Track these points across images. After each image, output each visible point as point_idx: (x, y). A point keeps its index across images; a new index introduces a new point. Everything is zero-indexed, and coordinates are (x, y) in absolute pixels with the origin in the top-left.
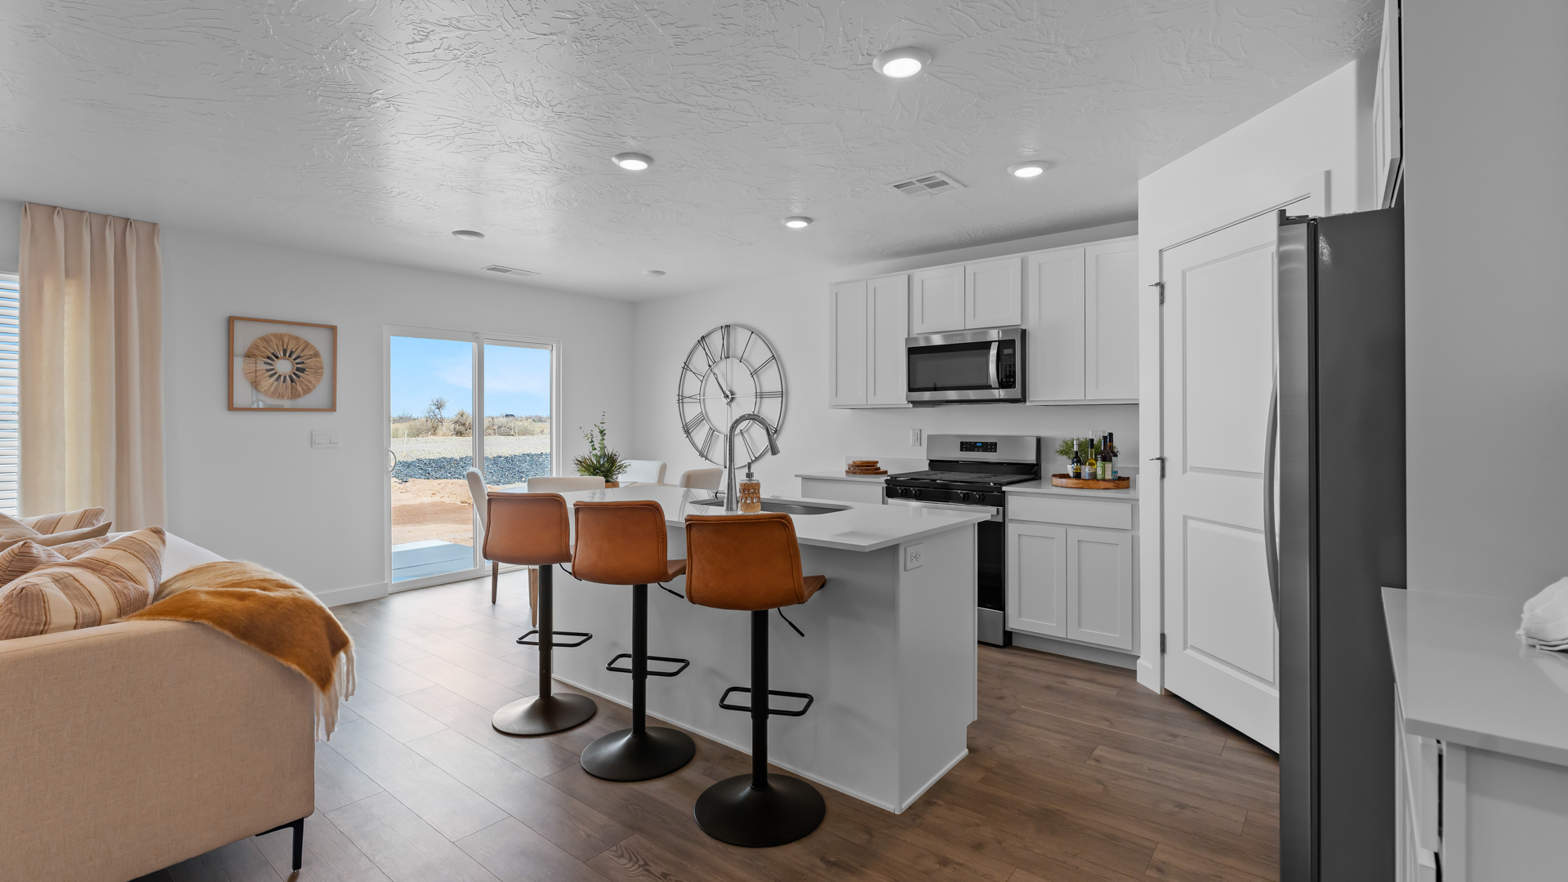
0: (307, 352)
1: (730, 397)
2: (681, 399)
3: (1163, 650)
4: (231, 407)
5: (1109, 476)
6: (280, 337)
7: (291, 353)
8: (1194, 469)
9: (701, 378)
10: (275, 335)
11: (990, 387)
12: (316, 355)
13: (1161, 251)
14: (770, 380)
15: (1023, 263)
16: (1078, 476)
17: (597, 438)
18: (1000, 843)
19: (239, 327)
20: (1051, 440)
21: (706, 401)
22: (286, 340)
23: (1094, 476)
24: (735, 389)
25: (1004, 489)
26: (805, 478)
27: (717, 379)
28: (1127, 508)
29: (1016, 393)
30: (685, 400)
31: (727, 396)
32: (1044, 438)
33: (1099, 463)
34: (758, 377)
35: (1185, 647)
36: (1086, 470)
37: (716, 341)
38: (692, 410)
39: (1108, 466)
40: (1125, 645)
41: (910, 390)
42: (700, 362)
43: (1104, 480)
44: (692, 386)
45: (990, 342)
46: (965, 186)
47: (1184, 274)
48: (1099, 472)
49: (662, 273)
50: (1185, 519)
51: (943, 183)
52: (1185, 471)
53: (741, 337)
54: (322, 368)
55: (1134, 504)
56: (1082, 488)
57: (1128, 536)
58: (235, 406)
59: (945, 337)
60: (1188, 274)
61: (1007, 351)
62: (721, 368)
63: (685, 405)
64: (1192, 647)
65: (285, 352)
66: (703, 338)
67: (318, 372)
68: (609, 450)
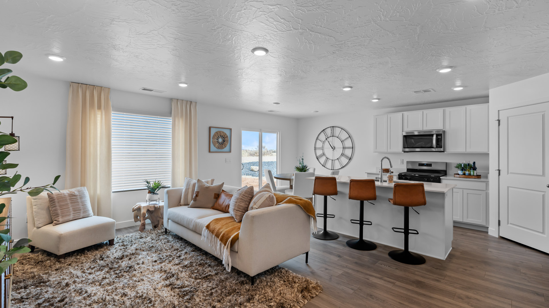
0: (226, 136)
1: (334, 148)
2: (315, 149)
3: (499, 224)
4: (210, 152)
5: (475, 174)
6: (220, 132)
7: (222, 136)
8: (511, 173)
9: (323, 142)
10: (219, 131)
11: (433, 148)
12: (227, 137)
13: (499, 111)
14: (348, 143)
15: (444, 111)
16: (464, 174)
17: (301, 161)
18: (477, 267)
19: (212, 129)
20: (450, 163)
21: (325, 149)
22: (221, 133)
23: (470, 175)
24: (335, 146)
25: (441, 178)
26: (368, 174)
27: (329, 143)
28: (484, 184)
29: (442, 149)
30: (316, 149)
31: (333, 148)
32: (448, 163)
33: (472, 171)
34: (344, 143)
35: (508, 223)
36: (467, 172)
37: (329, 131)
38: (319, 152)
39: (475, 172)
40: (484, 224)
41: (404, 148)
42: (323, 137)
43: (474, 176)
44: (319, 144)
45: (433, 134)
46: (435, 91)
47: (508, 118)
48: (472, 173)
49: (317, 112)
50: (508, 187)
51: (430, 91)
52: (508, 174)
53: (337, 131)
54: (228, 140)
55: (487, 183)
56: (467, 178)
57: (485, 192)
58: (211, 151)
59: (419, 132)
60: (509, 118)
61: (439, 137)
62: (330, 139)
63: (317, 150)
64: (511, 224)
65: (221, 136)
66: (324, 130)
67: (227, 142)
68: (305, 164)
